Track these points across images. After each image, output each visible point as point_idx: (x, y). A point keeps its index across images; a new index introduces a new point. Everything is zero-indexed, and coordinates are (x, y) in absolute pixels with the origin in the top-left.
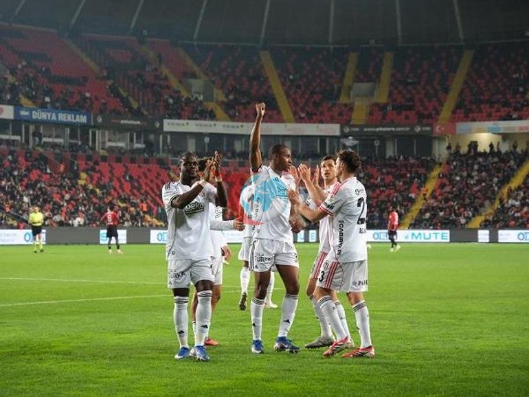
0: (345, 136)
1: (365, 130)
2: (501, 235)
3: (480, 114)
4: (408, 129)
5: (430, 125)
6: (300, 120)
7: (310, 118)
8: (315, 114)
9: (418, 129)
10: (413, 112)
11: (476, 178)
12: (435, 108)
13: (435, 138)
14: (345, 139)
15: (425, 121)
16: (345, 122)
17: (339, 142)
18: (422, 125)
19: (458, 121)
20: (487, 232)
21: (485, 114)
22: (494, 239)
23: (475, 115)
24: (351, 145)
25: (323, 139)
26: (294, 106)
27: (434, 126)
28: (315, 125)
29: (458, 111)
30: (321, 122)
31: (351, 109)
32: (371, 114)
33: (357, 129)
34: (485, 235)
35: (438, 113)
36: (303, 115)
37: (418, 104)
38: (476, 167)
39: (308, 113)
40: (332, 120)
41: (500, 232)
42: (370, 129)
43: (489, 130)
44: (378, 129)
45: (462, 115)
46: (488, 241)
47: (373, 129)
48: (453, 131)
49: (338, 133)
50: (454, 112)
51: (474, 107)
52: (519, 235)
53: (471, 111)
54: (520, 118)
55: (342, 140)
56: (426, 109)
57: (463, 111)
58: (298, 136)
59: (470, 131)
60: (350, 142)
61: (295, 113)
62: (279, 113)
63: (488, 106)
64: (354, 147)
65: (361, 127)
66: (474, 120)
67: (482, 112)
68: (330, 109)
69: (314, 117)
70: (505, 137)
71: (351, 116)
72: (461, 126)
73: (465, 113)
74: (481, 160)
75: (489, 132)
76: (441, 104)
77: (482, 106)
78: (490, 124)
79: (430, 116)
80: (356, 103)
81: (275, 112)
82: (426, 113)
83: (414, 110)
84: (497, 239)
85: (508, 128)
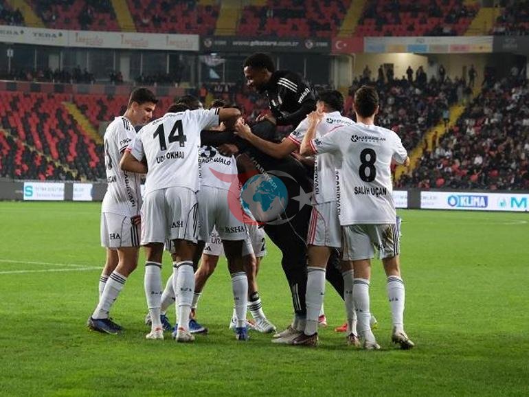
0: (206, 51)
1: (235, 43)
2: (425, 198)
3: (398, 26)
4: (295, 44)
5: (328, 40)
6: (142, 28)
7: (157, 25)
8: (165, 20)
9: (310, 45)
10: (304, 21)
11: (391, 116)
12: (334, 16)
13: (334, 57)
14: (205, 57)
15: (319, 34)
16: (206, 33)
17: (197, 60)
18: (316, 39)
19: (365, 36)
20: (405, 193)
21: (404, 27)
22: (414, 204)
23: (391, 27)
24: (214, 64)
25: (174, 54)
26: (136, 7)
27: (333, 41)
28: (164, 36)
29: (367, 21)
30: (173, 31)
31: (216, 15)
32: (243, 21)
33: (223, 43)
34: (402, 197)
35: (338, 23)
36: (145, 21)
37: (311, 9)
38: (391, 100)
39: (154, 19)
40: (188, 29)
41: (423, 194)
42: (240, 43)
43: (410, 49)
44: (252, 44)
45: (373, 27)
46: (406, 206)
47: (246, 43)
48: (360, 49)
49: (195, 47)
50: (361, 22)
51: (389, 15)
52: (449, 199)
53: (386, 21)
54: (454, 33)
55: (202, 58)
56: (322, 16)
57: (374, 21)
58: (140, 51)
59: (382, 50)
60: (213, 60)
61: (136, 18)
62: (113, 17)
63: (409, 14)
64: (218, 69)
65: (229, 39)
66: (389, 34)
67: (400, 24)
68: (185, 14)
69: (163, 25)
70: (432, 59)
71: (215, 24)
72: (371, 42)
73: (376, 24)
74: (397, 90)
75: (409, 52)
76: (344, 11)
77: (401, 15)
78: (411, 40)
79: (326, 27)
80: (223, 6)
81: (108, 16)
82: (321, 22)
83: (304, 17)
84: (419, 203)
85: (437, 47)
